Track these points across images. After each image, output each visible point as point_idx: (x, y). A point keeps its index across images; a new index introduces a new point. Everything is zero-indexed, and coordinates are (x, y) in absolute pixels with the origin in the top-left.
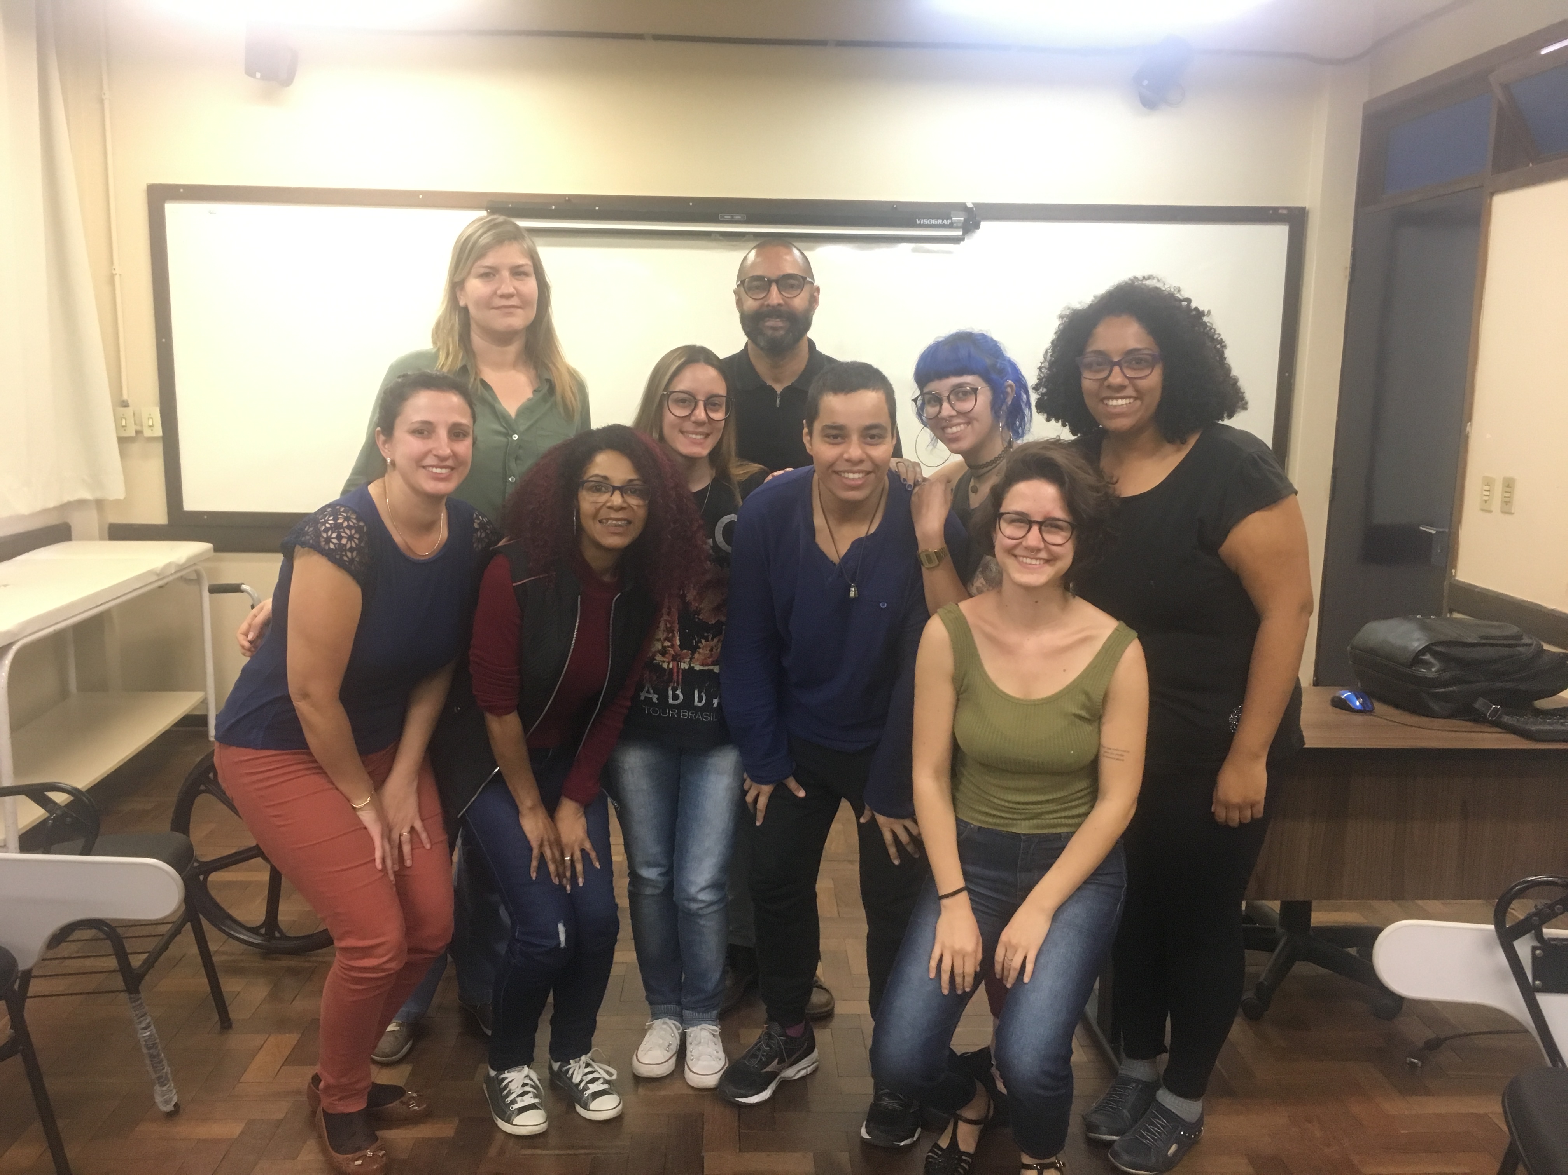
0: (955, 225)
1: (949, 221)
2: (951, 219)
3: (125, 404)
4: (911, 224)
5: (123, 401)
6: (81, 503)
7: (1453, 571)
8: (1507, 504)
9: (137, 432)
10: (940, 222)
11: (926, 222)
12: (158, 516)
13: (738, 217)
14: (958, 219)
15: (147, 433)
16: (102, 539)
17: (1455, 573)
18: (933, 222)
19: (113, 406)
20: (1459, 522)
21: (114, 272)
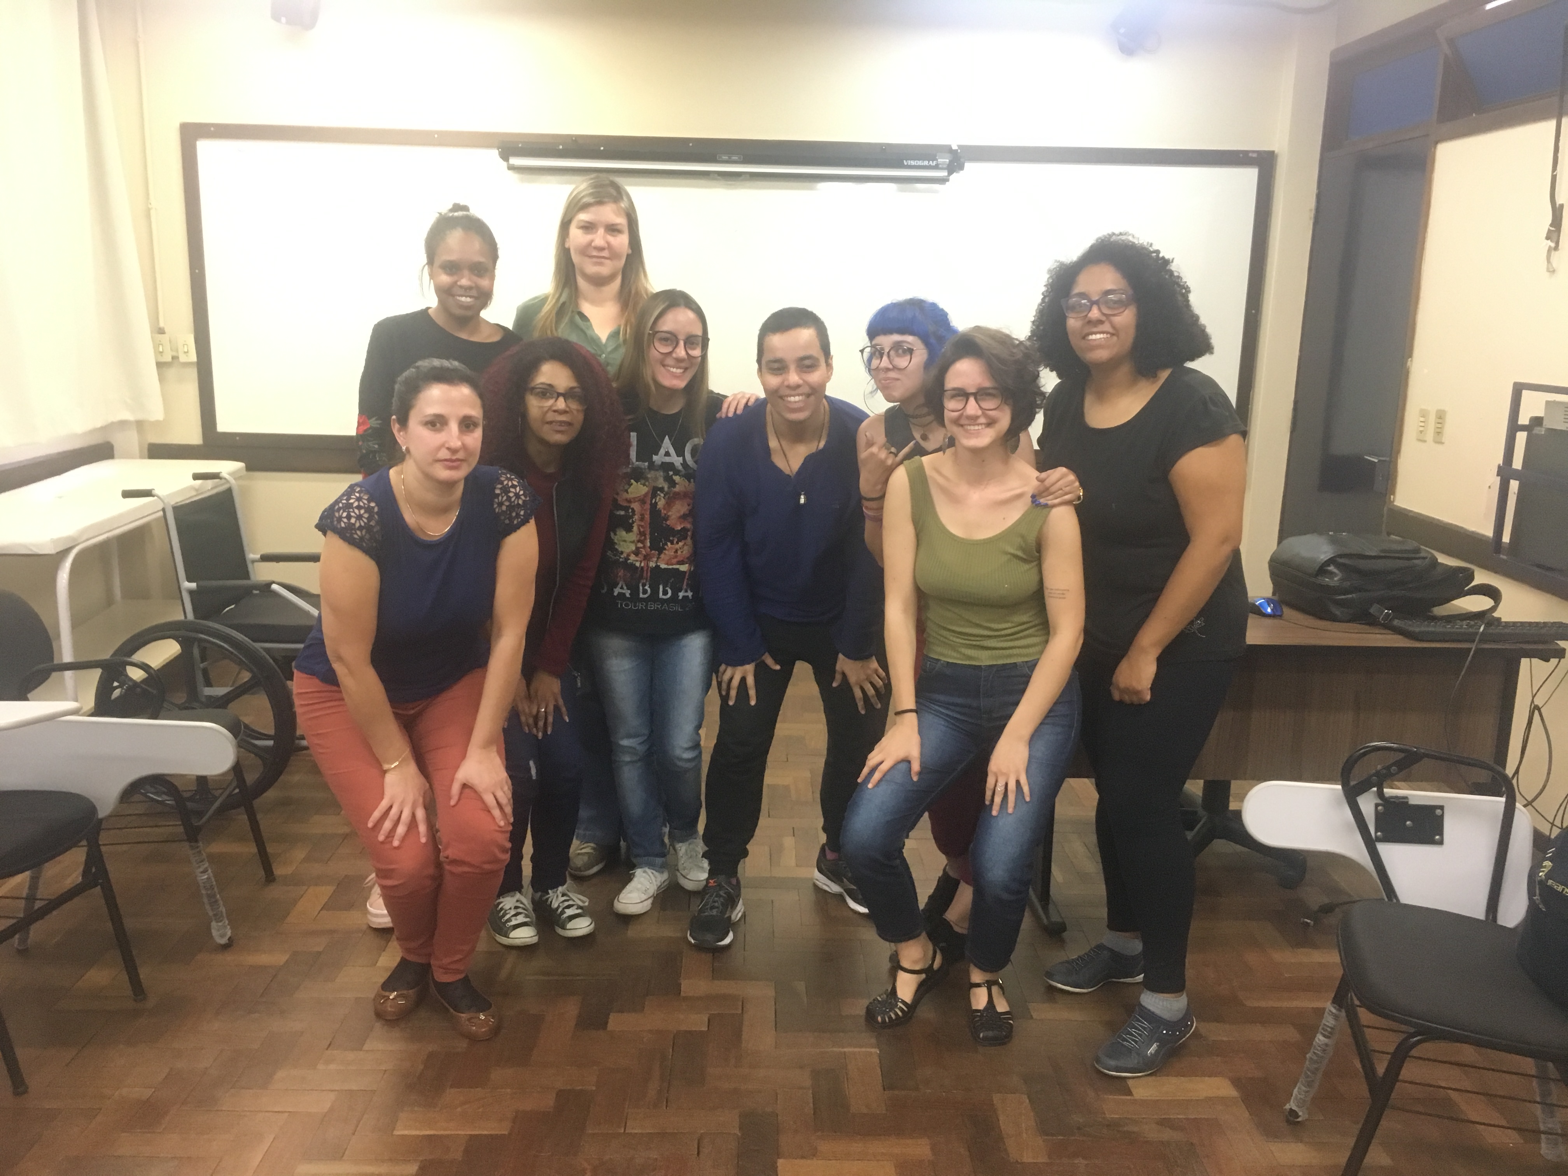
0: (940, 166)
1: (935, 163)
2: (937, 160)
3: (161, 331)
4: (899, 165)
5: (160, 329)
6: (123, 424)
7: (1392, 497)
8: (1439, 433)
9: (173, 358)
10: (926, 163)
11: (913, 163)
12: (193, 436)
13: (735, 158)
14: (944, 160)
15: (183, 359)
16: (142, 457)
17: (1394, 498)
18: (920, 163)
19: (151, 333)
20: (1398, 452)
21: (150, 206)
